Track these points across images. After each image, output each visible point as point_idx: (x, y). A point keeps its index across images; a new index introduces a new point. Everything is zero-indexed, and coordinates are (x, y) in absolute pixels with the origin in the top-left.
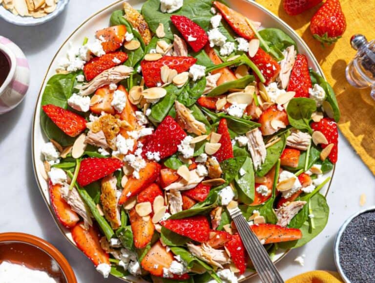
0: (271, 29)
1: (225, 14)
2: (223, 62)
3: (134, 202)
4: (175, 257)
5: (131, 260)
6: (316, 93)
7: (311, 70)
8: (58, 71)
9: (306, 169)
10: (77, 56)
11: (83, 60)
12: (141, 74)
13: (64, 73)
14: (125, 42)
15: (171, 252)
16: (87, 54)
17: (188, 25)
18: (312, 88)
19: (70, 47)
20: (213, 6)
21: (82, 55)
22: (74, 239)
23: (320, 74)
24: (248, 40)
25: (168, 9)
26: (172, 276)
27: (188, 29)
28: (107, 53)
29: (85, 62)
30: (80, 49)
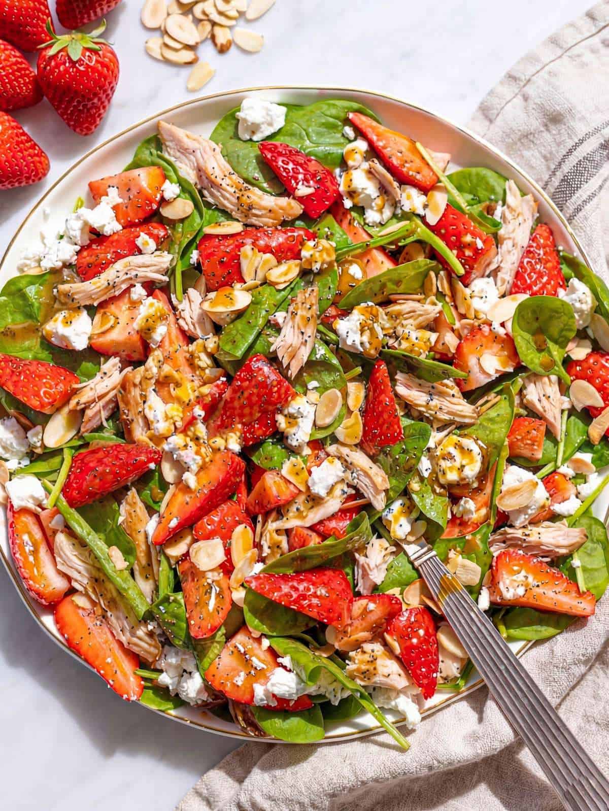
0: (474, 170)
1: (375, 138)
2: (371, 237)
3: (188, 539)
4: (280, 660)
5: (185, 671)
6: (574, 296)
7: (563, 251)
8: (21, 270)
9: (559, 463)
10: (62, 237)
11: (76, 244)
12: (198, 267)
13: (35, 272)
14: (163, 201)
15: (271, 650)
16: (82, 230)
17: (296, 163)
18: (565, 287)
19: (46, 216)
20: (347, 122)
21: (72, 233)
22: (61, 630)
23: (581, 259)
24: (425, 190)
25: (253, 133)
26: (274, 704)
27: (296, 171)
28: (124, 228)
29: (78, 248)
30: (67, 220)
